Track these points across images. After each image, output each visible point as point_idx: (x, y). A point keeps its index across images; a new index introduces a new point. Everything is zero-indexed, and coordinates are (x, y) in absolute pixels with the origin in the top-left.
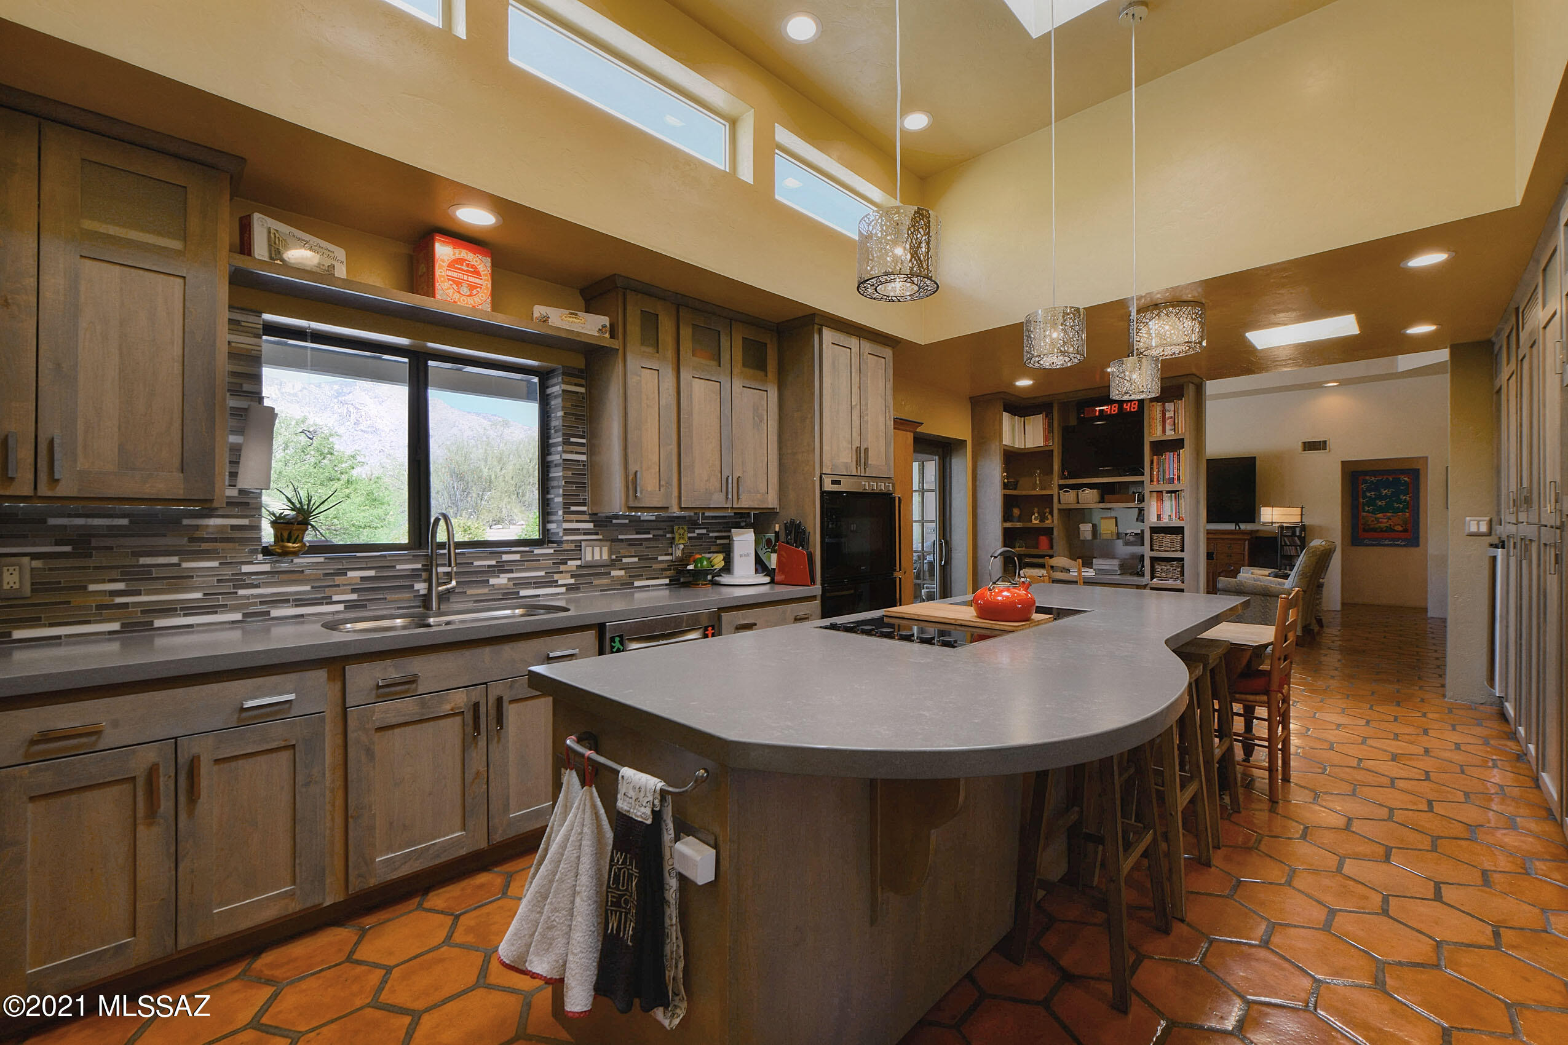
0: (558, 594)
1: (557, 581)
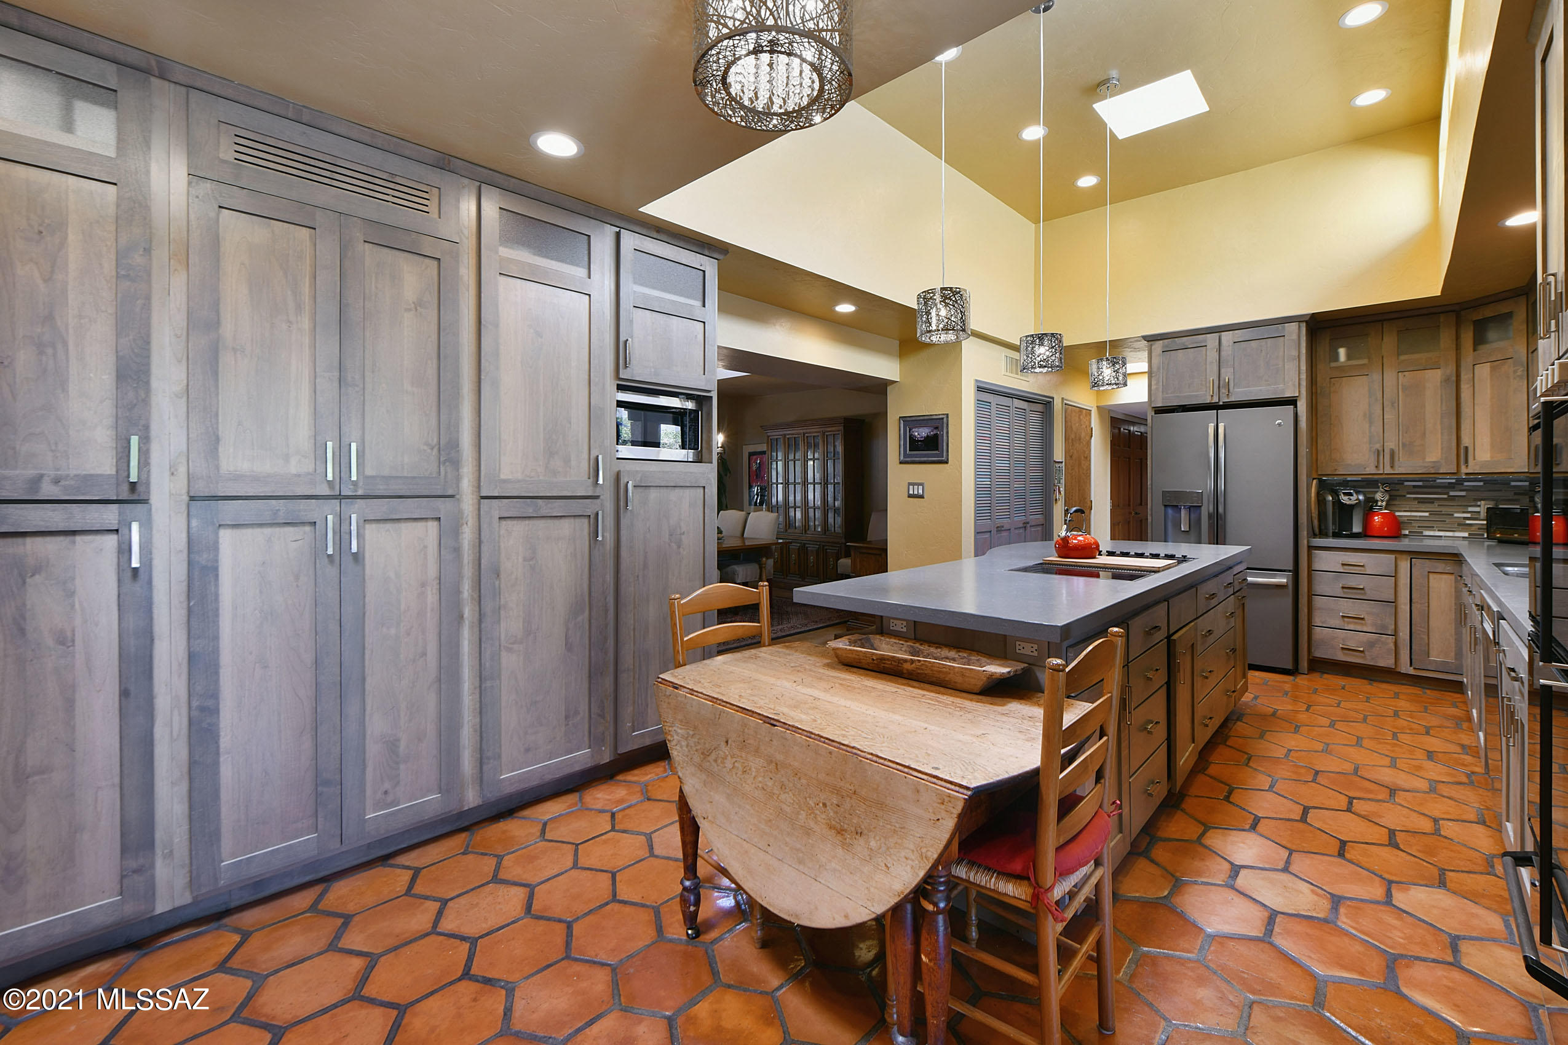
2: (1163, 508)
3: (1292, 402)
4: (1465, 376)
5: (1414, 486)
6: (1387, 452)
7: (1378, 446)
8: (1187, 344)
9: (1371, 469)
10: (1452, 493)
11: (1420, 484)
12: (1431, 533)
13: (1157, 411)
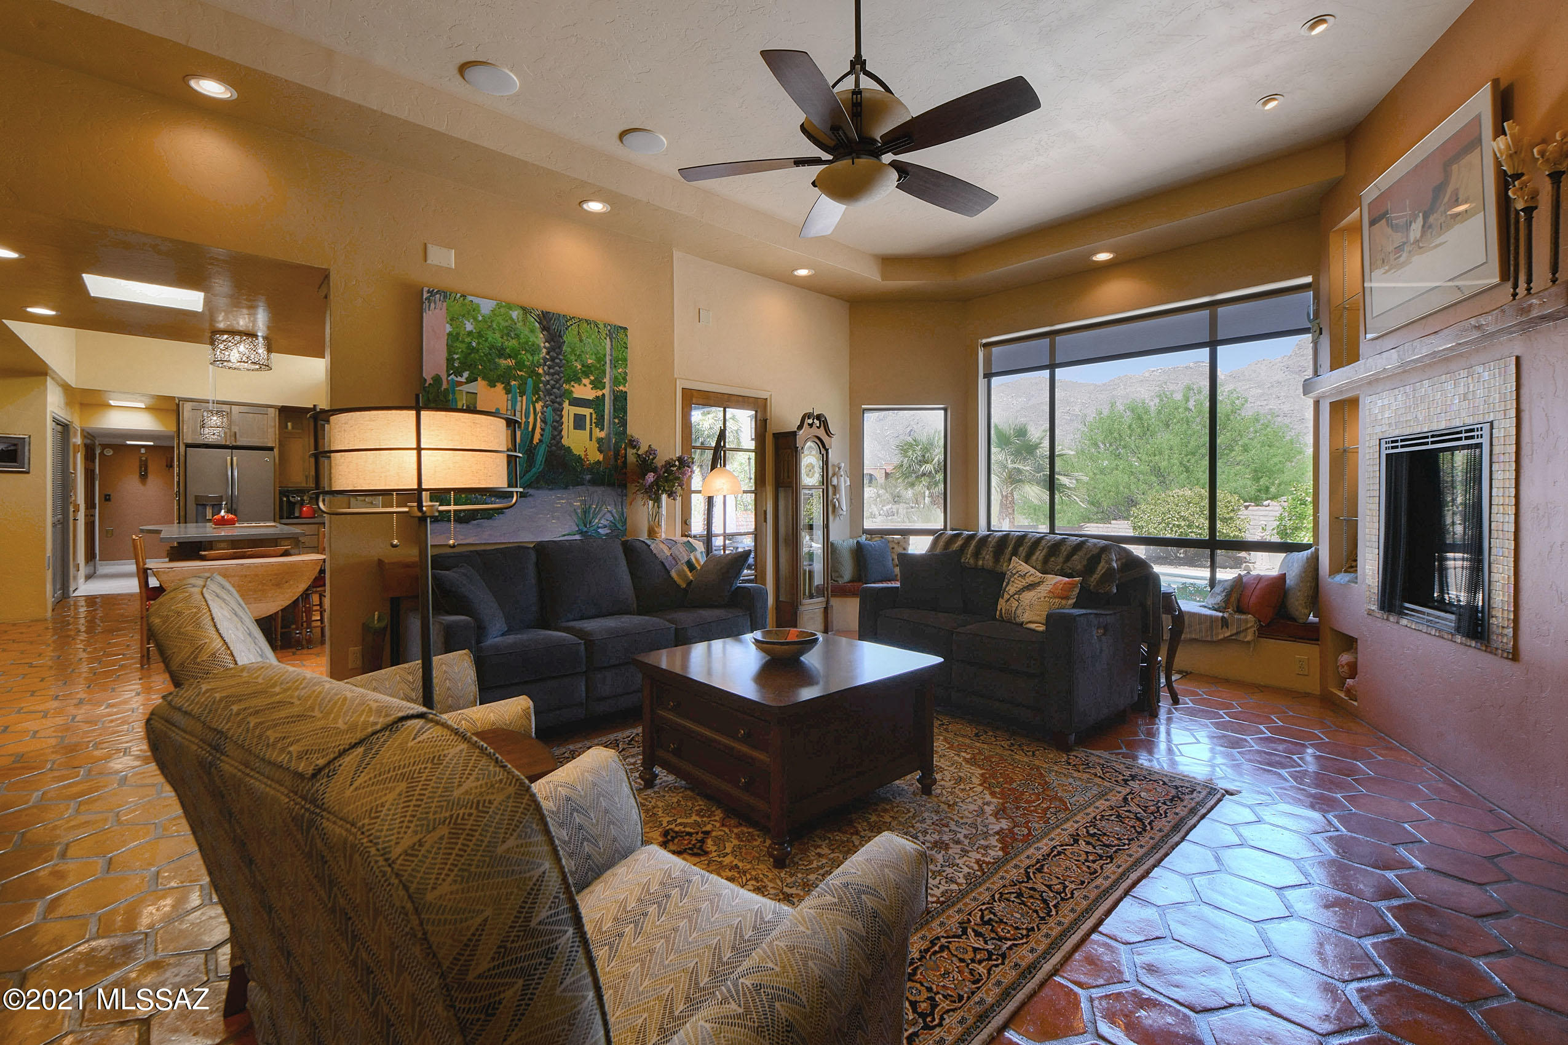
2: (195, 506)
13: (188, 446)
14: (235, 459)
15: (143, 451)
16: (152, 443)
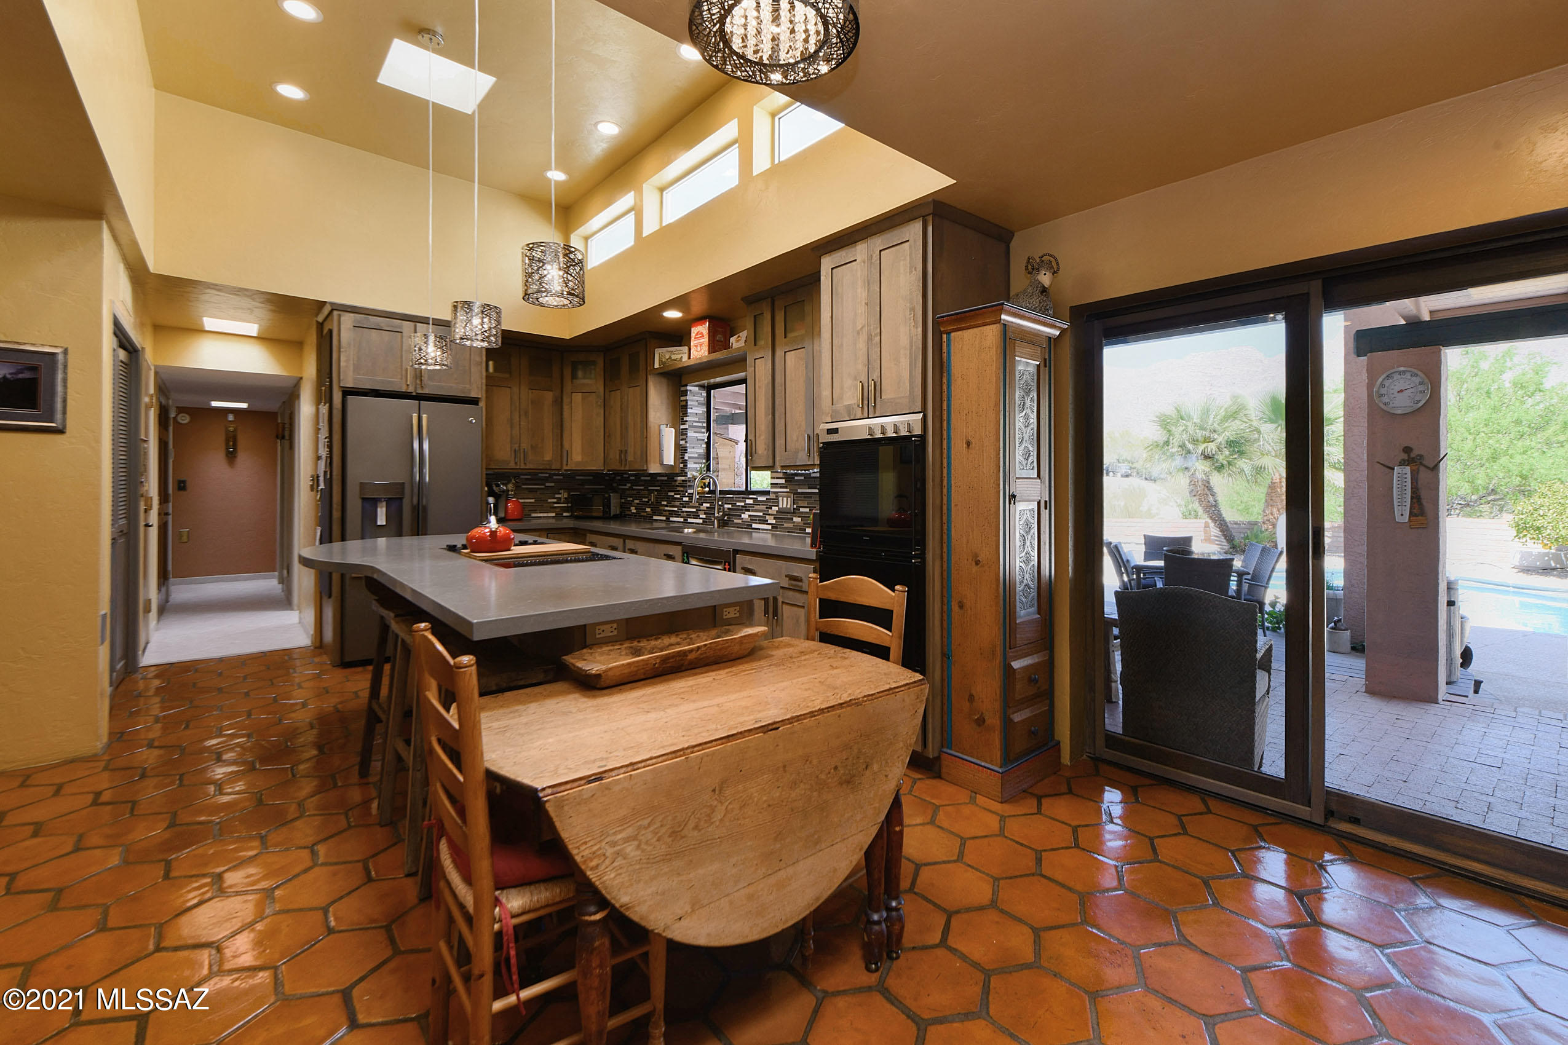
0: (767, 530)
1: (767, 521)
2: (360, 501)
3: (474, 402)
4: (566, 400)
5: (526, 479)
6: (522, 451)
7: (516, 446)
8: (382, 325)
9: (512, 465)
10: (547, 484)
11: (529, 477)
12: (536, 515)
13: (347, 392)
14: (424, 417)
15: (231, 417)
16: (244, 406)
